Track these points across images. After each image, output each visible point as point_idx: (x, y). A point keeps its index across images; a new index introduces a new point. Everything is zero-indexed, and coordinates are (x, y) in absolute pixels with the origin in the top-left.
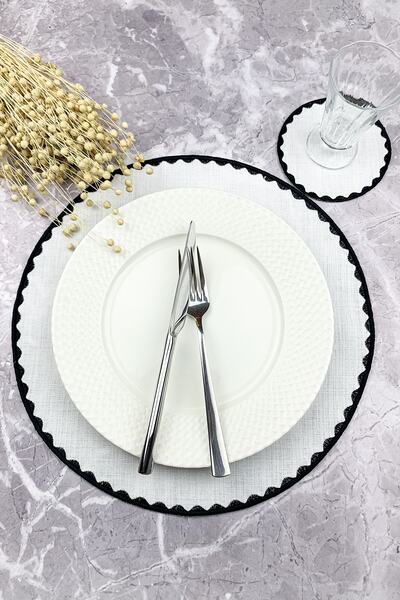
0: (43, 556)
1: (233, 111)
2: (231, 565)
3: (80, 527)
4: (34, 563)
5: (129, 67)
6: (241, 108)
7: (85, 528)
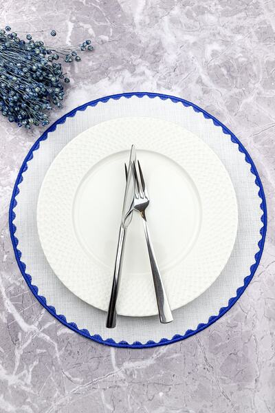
0: (31, 370)
1: (157, 53)
2: (163, 373)
3: (56, 349)
4: (24, 375)
5: (81, 24)
6: (162, 51)
7: (59, 349)
